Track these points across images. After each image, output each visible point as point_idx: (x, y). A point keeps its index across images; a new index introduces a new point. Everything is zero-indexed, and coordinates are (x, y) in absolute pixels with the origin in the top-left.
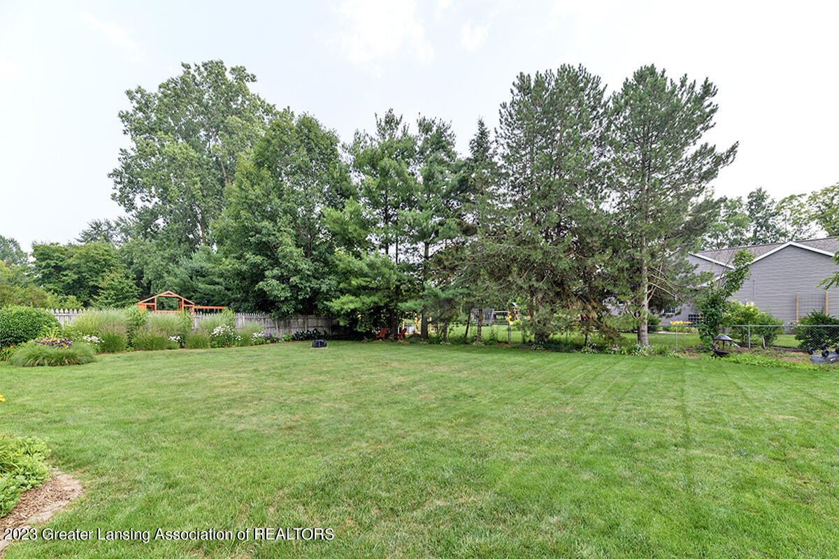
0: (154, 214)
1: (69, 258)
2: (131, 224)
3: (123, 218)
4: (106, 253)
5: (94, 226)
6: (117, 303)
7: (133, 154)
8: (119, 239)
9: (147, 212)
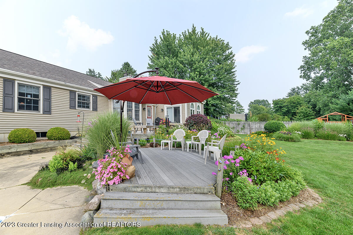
0: (321, 78)
1: (284, 103)
2: (309, 85)
3: (305, 84)
4: (298, 99)
5: (292, 90)
6: (305, 118)
7: (309, 56)
8: (303, 92)
9: (317, 78)
